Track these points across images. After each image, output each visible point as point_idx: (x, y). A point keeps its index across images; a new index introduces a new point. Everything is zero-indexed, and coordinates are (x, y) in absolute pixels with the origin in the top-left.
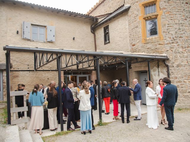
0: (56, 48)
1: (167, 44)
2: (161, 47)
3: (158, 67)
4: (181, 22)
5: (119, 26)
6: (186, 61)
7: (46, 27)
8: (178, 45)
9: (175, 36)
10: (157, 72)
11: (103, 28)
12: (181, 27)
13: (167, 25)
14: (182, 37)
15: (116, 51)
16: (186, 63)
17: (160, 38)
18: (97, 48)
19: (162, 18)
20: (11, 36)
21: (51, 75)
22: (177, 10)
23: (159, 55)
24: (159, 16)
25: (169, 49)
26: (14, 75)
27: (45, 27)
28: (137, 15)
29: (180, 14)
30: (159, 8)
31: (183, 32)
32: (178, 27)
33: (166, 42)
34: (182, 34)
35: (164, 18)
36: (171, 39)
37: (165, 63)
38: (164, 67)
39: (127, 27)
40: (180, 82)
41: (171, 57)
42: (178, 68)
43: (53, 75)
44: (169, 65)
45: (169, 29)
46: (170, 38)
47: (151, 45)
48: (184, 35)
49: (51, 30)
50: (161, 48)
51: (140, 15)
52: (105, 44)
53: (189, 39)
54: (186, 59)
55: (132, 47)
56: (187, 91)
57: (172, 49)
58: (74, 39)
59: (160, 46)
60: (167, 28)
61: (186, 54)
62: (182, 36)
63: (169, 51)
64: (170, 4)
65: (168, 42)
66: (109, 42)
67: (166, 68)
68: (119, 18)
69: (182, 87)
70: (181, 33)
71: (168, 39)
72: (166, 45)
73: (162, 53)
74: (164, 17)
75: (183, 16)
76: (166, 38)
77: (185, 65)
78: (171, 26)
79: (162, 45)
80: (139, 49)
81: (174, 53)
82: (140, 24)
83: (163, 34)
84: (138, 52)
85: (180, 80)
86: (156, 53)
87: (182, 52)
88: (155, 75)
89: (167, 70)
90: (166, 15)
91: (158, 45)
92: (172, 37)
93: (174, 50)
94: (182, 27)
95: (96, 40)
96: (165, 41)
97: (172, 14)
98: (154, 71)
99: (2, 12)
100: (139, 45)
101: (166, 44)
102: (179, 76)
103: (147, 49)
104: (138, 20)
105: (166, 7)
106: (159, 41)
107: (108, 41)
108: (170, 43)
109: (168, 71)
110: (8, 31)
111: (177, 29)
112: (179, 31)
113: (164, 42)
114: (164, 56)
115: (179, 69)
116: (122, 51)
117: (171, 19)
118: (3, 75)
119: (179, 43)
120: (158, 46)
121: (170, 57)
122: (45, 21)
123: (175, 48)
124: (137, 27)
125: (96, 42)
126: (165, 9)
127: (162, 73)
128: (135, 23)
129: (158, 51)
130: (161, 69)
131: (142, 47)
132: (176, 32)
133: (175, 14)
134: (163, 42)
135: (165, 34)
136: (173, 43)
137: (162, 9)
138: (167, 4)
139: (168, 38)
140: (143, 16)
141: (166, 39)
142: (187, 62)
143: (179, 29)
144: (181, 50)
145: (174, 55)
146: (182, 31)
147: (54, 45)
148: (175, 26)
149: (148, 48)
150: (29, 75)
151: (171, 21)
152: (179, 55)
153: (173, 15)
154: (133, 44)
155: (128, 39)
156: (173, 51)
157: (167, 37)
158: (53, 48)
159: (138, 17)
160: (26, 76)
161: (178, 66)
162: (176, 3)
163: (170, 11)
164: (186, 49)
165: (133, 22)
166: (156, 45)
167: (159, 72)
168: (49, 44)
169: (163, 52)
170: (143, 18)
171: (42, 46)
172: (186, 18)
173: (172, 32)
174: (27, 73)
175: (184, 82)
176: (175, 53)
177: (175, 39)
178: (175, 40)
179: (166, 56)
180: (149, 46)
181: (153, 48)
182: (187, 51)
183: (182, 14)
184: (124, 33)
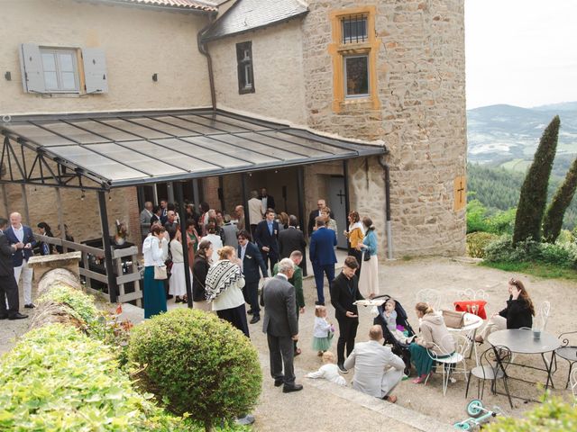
1: (388, 118)
2: (374, 124)
3: (366, 169)
4: (420, 67)
5: (280, 52)
6: (426, 156)
7: (79, 51)
8: (411, 122)
9: (404, 100)
10: (363, 181)
11: (235, 46)
12: (418, 81)
13: (389, 75)
14: (420, 103)
15: (272, 116)
16: (426, 160)
17: (373, 104)
18: (218, 99)
19: (380, 57)
22: (413, 39)
23: (368, 143)
24: (372, 52)
25: (390, 130)
27: (76, 49)
28: (324, 41)
29: (420, 49)
30: (373, 32)
31: (423, 91)
32: (412, 81)
33: (385, 115)
34: (420, 96)
35: (382, 58)
36: (395, 109)
37: (380, 163)
38: (379, 169)
39: (300, 59)
40: (410, 201)
41: (394, 147)
42: (407, 172)
44: (389, 164)
45: (393, 84)
46: (394, 105)
47: (353, 120)
48: (424, 97)
49: (94, 62)
50: (374, 127)
51: (331, 42)
52: (241, 92)
53: (435, 107)
54: (425, 151)
55: (312, 115)
56: (426, 220)
57: (397, 131)
58: (155, 78)
59: (373, 122)
60: (388, 81)
61: (427, 140)
62: (419, 100)
63: (391, 134)
64: (398, 24)
65: (389, 114)
66: (253, 90)
67: (383, 172)
68: (280, 30)
69: (415, 212)
70: (417, 93)
71: (390, 108)
72: (384, 122)
73: (375, 140)
74: (382, 55)
75: (427, 52)
76: (386, 105)
77: (423, 164)
78: (396, 78)
79: (376, 119)
80: (327, 124)
81: (400, 139)
82: (331, 64)
83: (379, 95)
84: (325, 131)
85: (411, 197)
86: (363, 138)
87: (419, 137)
88: (359, 187)
89: (384, 176)
90: (389, 50)
92: (398, 104)
93: (400, 132)
94: (421, 80)
95: (215, 74)
96: (383, 111)
97: (401, 47)
98: (359, 177)
100: (327, 115)
101: (386, 119)
102: (410, 188)
103: (343, 128)
104: (326, 54)
105: (389, 31)
106: (371, 111)
107: (248, 86)
108: (393, 117)
109: (386, 179)
111: (411, 85)
112: (415, 88)
113: (381, 113)
114: (380, 146)
115: (410, 174)
116: (285, 118)
117: (399, 59)
119: (412, 118)
120: (368, 122)
121: (392, 148)
123: (403, 129)
124: (323, 70)
125: (215, 81)
126: (385, 34)
127: (374, 183)
128: (319, 57)
129: (367, 134)
130: (372, 174)
131: (334, 120)
132: (408, 91)
133: (409, 50)
134: (378, 115)
135: (384, 95)
136: (399, 116)
137: (381, 35)
138: (392, 23)
139: (390, 105)
140: (337, 45)
141: (384, 108)
142: (428, 158)
143: (415, 85)
144: (415, 132)
145: (401, 142)
146: (422, 88)
148: (407, 78)
149: (346, 126)
151: (397, 65)
152: (412, 143)
153: (403, 50)
154: (314, 107)
155: (303, 91)
156: (400, 135)
157: (387, 102)
159: (326, 44)
161: (407, 168)
162: (411, 20)
163: (397, 40)
164: (428, 128)
165: (314, 54)
166: (364, 120)
167: (368, 180)
168: (90, 98)
169: (378, 137)
170: (339, 52)
172: (433, 57)
173: (399, 93)
175: (420, 201)
176: (404, 138)
177: (404, 107)
178: (403, 110)
179: (384, 146)
180: (348, 120)
181: (356, 127)
182: (429, 133)
183: (425, 47)
184: (292, 74)
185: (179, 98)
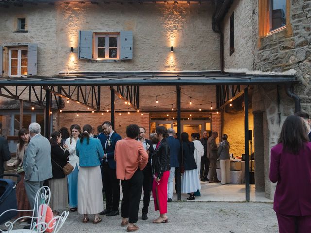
0: (136, 70)
1: (301, 44)
2: (286, 53)
3: (279, 103)
7: (120, 34)
10: (276, 115)
20: (63, 57)
21: (126, 119)
23: (280, 74)
25: (302, 58)
26: (67, 118)
33: (298, 40)
43: (129, 120)
44: (301, 96)
46: (308, 29)
47: (269, 52)
49: (126, 39)
50: (286, 56)
52: (231, 54)
58: (172, 49)
59: (286, 51)
60: (302, 4)
63: (305, 62)
65: (302, 40)
66: (234, 51)
71: (304, 32)
72: (297, 49)
73: (288, 70)
76: (299, 31)
79: (290, 48)
80: (256, 62)
83: (292, 21)
84: (255, 69)
86: (276, 70)
91: (280, 51)
96: (296, 38)
98: (272, 112)
99: (51, 21)
100: (255, 54)
101: (298, 46)
103: (263, 62)
106: (284, 39)
108: (307, 43)
110: (60, 49)
113: (294, 40)
114: (292, 76)
116: (245, 67)
118: (54, 119)
121: (305, 79)
122: (117, 23)
129: (280, 65)
130: (284, 108)
131: (258, 56)
134: (291, 42)
135: (297, 20)
139: (303, 30)
141: (297, 34)
147: (133, 65)
149: (265, 60)
150: (89, 119)
157: (300, 27)
158: (131, 70)
160: (83, 121)
166: (277, 51)
167: (280, 114)
169: (290, 67)
171: (111, 69)
174: (86, 116)
179: (295, 76)
180: (266, 53)
181: (271, 59)
185: (192, 64)
